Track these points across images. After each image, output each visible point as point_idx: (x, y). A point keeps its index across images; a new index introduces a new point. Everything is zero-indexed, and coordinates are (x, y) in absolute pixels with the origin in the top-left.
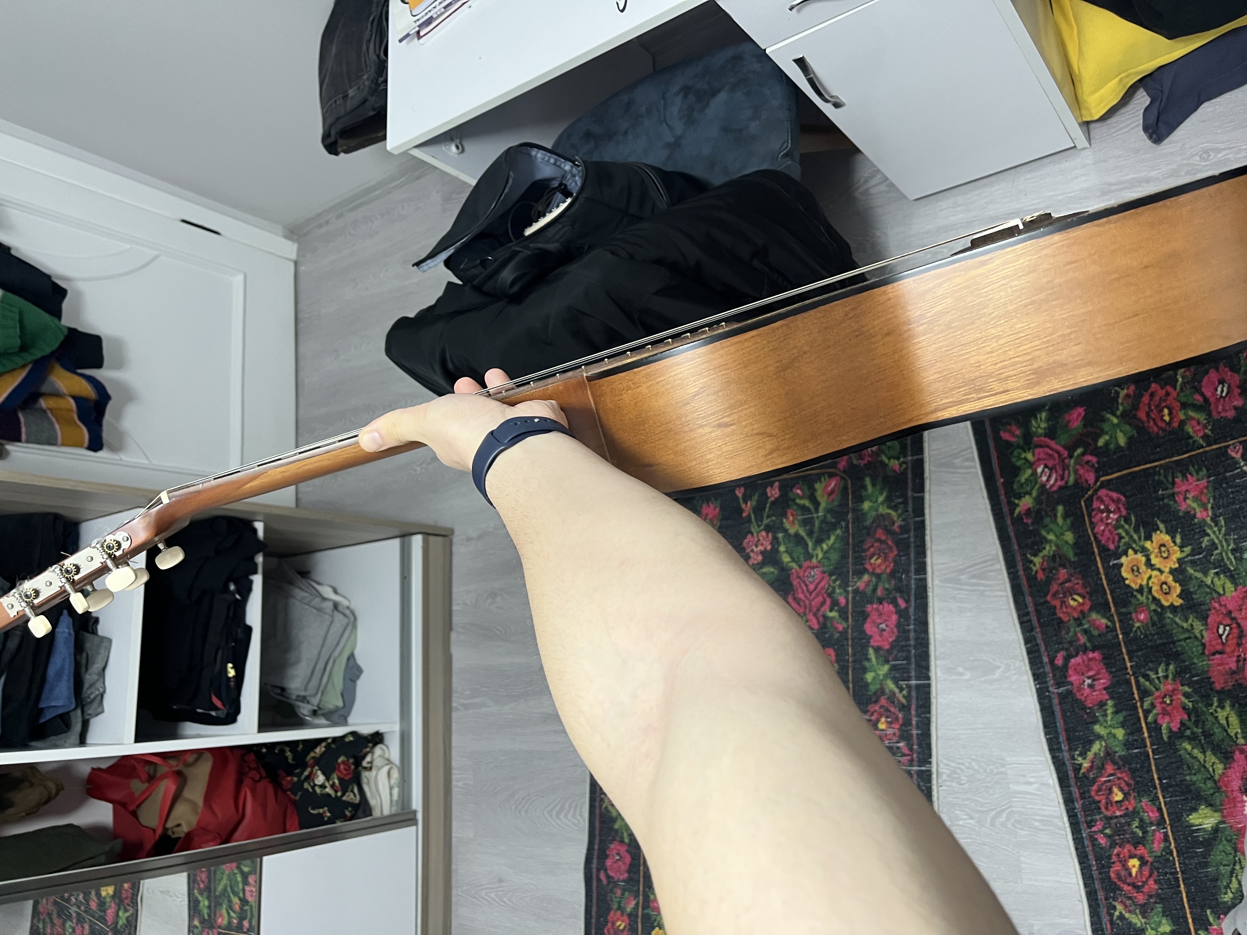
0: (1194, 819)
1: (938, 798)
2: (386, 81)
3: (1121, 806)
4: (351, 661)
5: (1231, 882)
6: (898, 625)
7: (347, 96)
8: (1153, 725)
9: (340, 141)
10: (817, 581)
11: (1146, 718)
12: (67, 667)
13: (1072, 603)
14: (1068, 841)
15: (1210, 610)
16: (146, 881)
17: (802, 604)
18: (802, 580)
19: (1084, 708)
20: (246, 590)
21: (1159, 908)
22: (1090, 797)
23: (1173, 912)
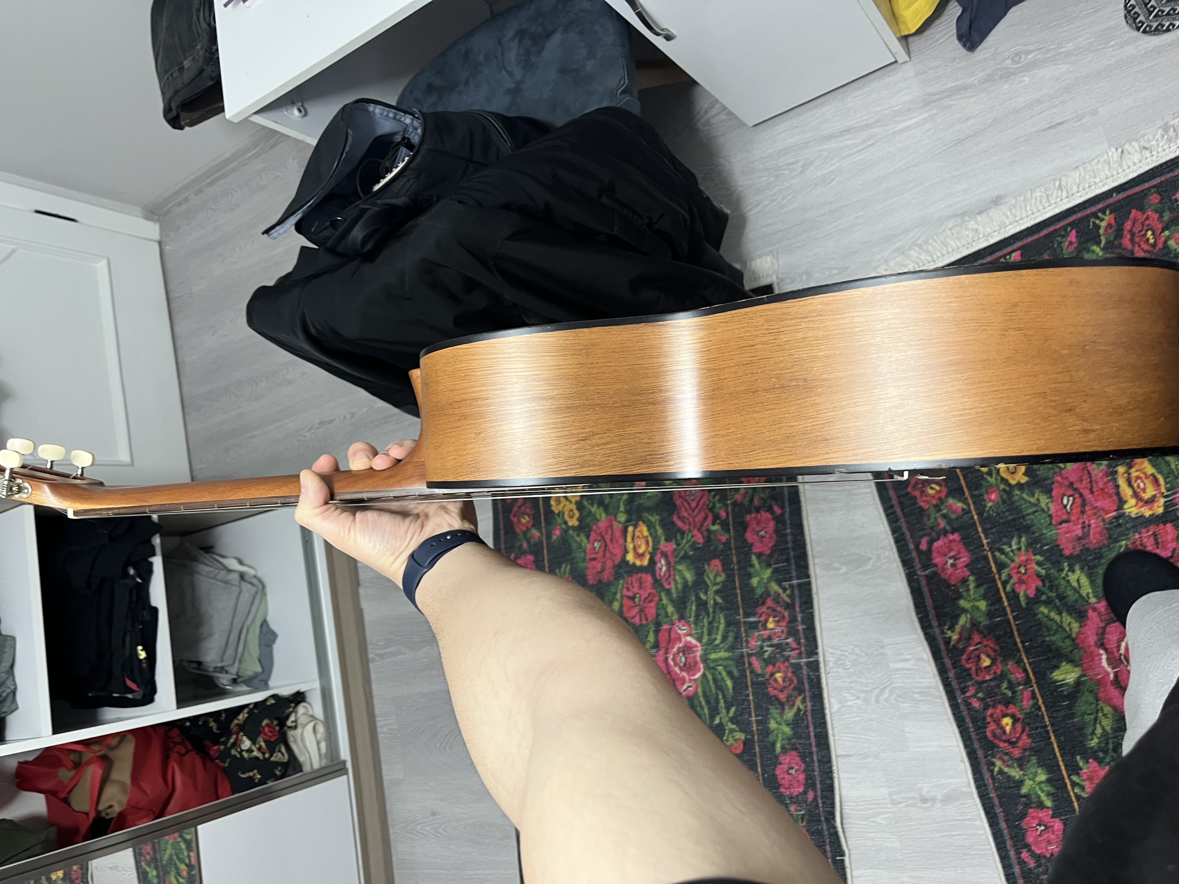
0: (1057, 675)
1: (827, 685)
3: (990, 671)
4: (265, 628)
5: (1095, 730)
6: (776, 531)
7: (183, 68)
8: (1011, 595)
9: (182, 115)
10: (698, 498)
11: (1004, 588)
13: (931, 492)
14: (945, 708)
15: (1053, 483)
16: (94, 861)
17: (686, 521)
18: (683, 499)
19: (949, 586)
20: (147, 572)
21: (1034, 760)
22: (961, 666)
23: (1048, 762)
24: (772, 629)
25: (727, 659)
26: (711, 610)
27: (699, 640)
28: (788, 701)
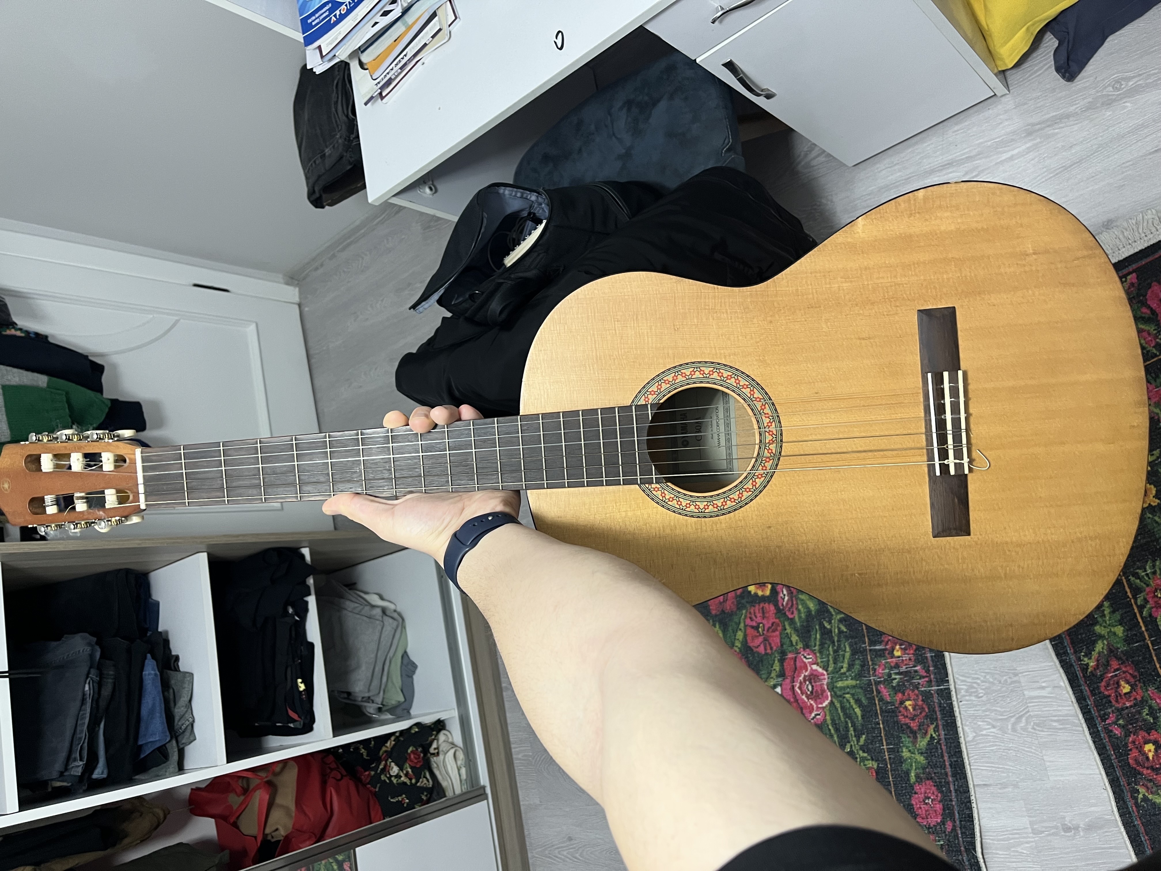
1: (960, 713)
2: (358, 137)
3: (1130, 697)
4: (405, 657)
7: (324, 154)
8: (1149, 619)
9: (325, 196)
11: (1141, 613)
12: (157, 704)
20: (303, 611)
22: (1100, 693)
24: (899, 657)
25: (854, 687)
26: (836, 639)
27: (826, 668)
28: (920, 729)
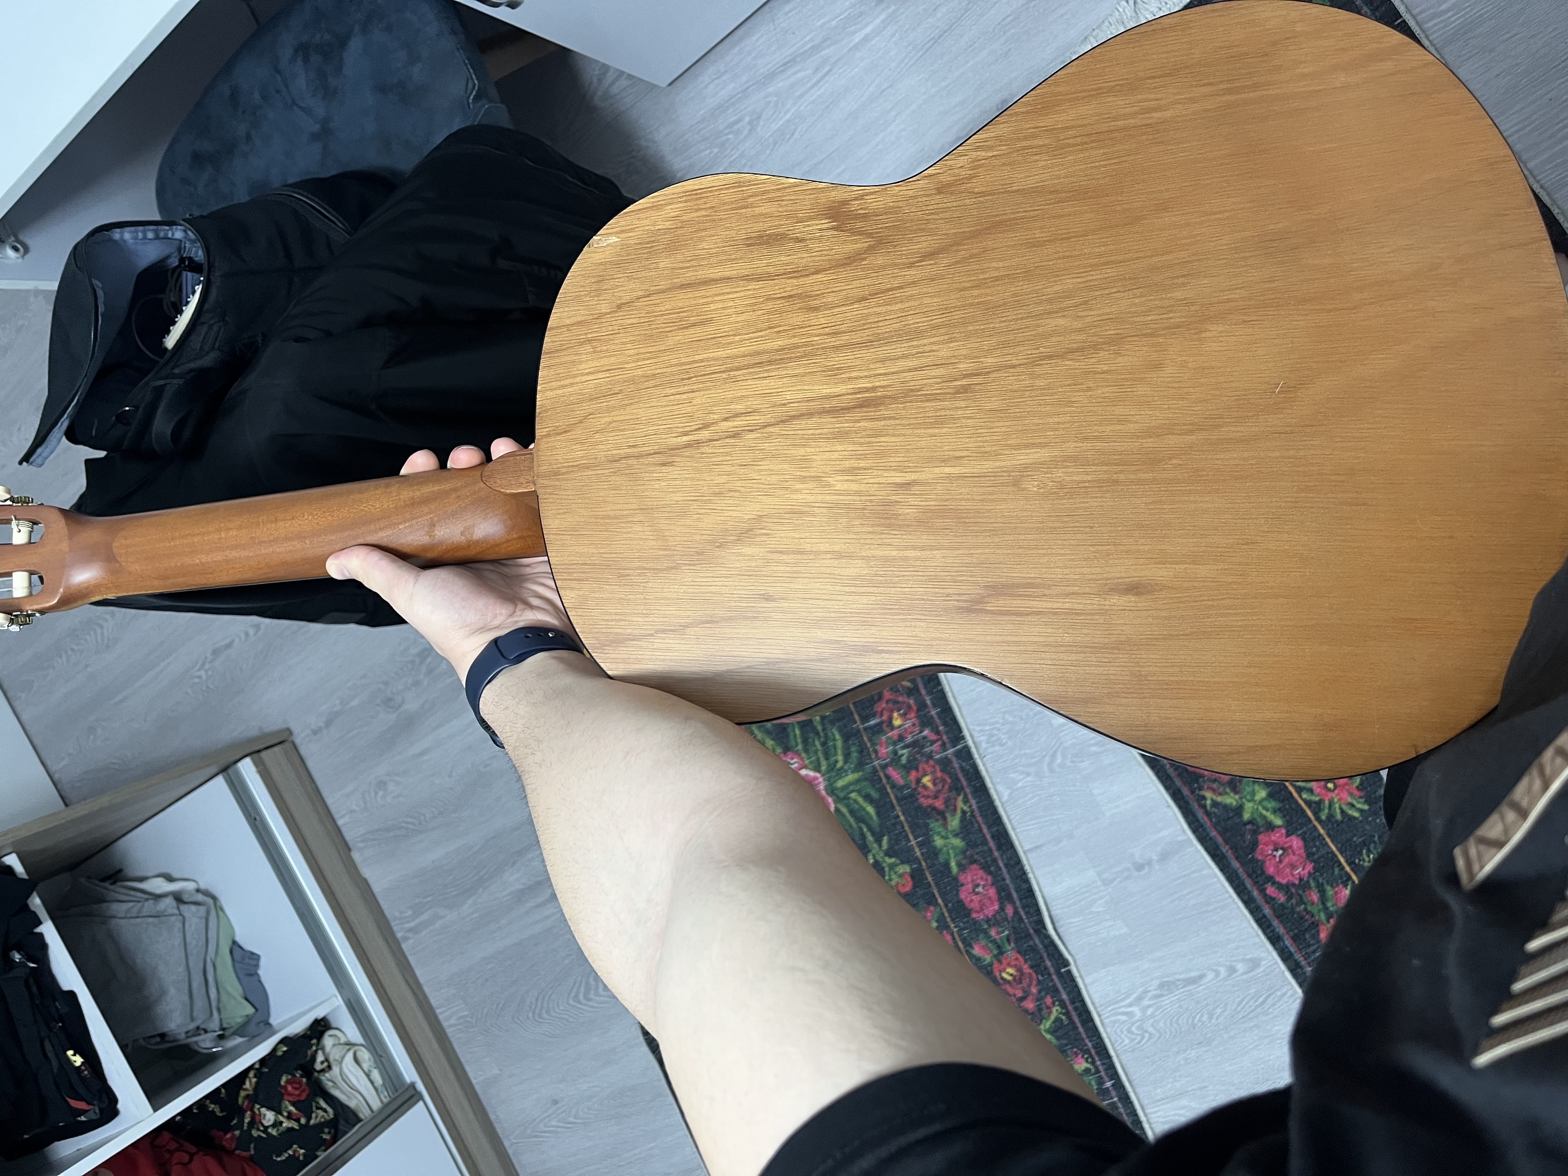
1: (987, 772)
4: (237, 952)
20: (39, 949)
24: (900, 726)
25: (858, 781)
26: (819, 728)
27: (817, 769)
28: (947, 807)
